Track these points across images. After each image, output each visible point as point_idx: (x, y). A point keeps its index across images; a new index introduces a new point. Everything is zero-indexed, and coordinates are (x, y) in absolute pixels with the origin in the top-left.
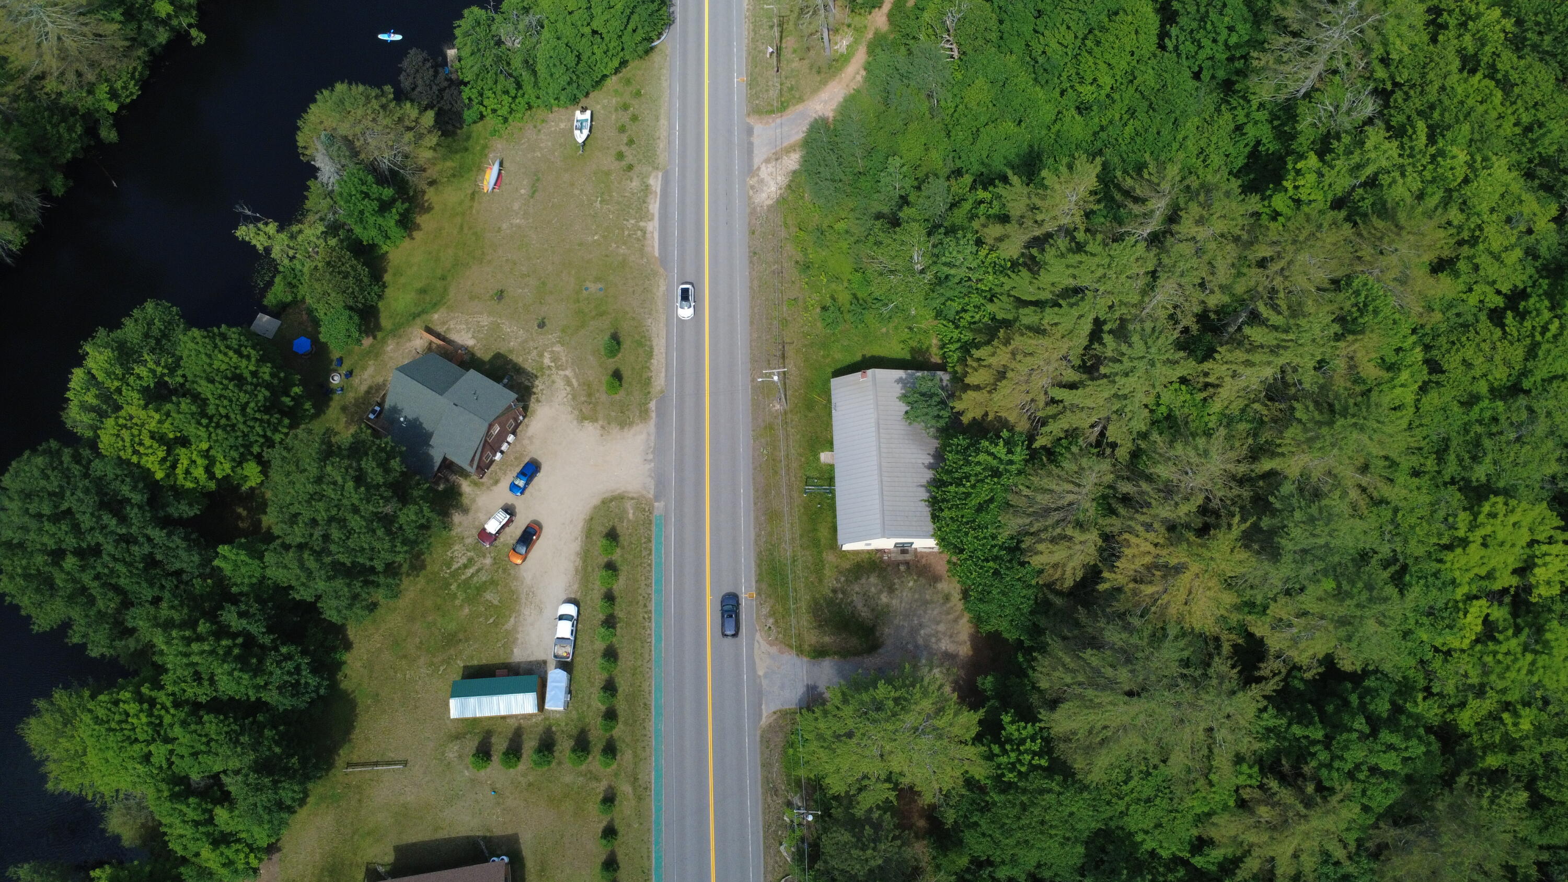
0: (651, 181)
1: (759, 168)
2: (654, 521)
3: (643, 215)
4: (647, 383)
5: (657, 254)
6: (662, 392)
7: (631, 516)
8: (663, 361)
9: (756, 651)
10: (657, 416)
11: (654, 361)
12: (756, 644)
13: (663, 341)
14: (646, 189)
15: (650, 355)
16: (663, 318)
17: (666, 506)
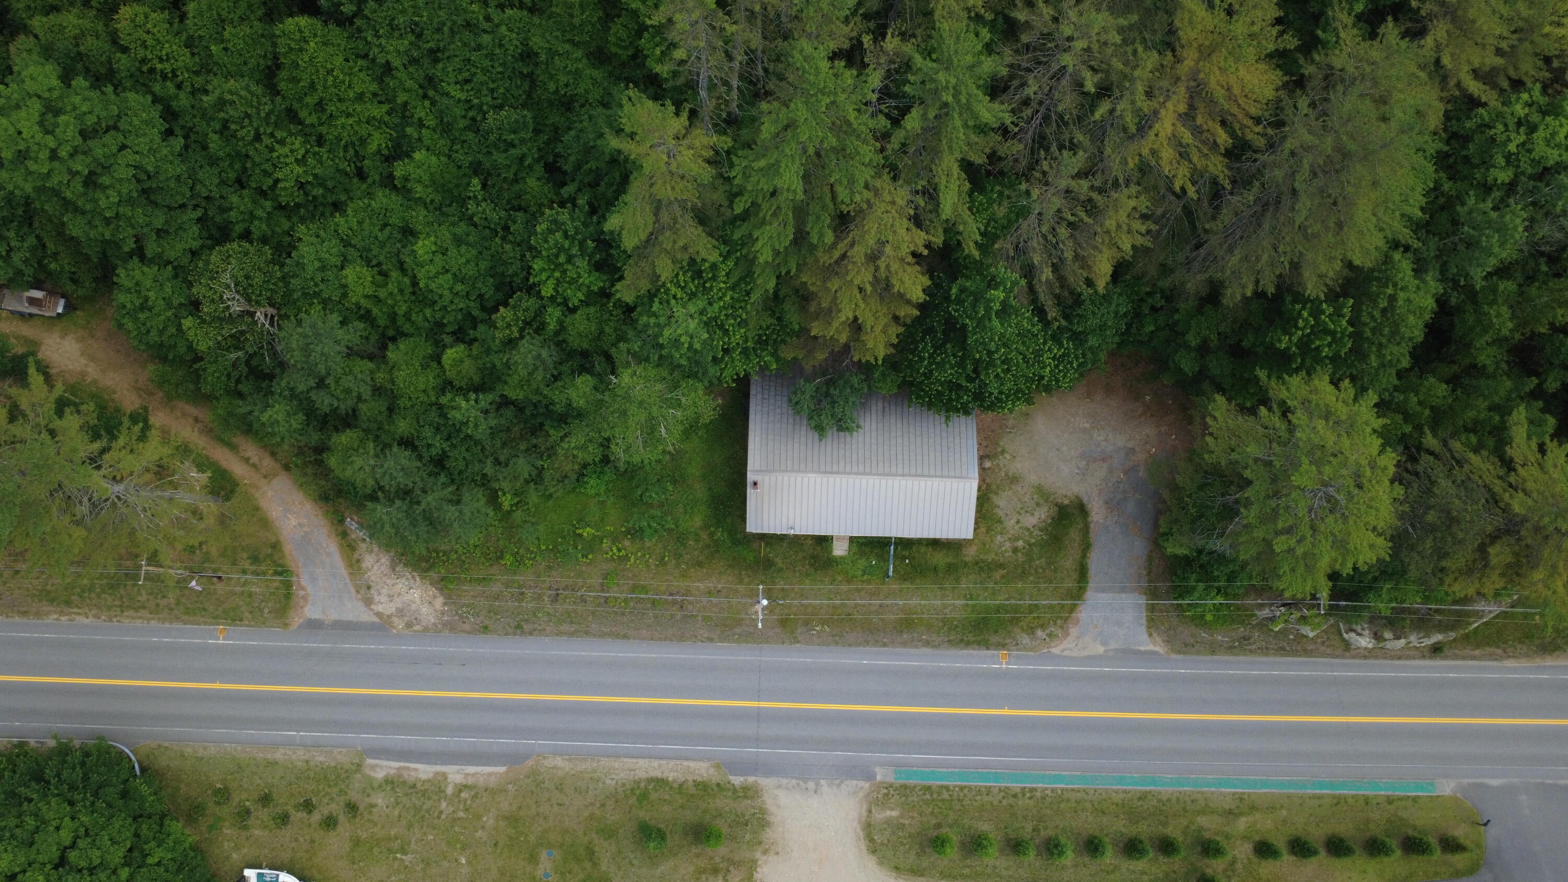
0: (380, 775)
1: (379, 615)
2: (902, 782)
3: (436, 787)
4: (703, 787)
5: (502, 769)
6: (718, 766)
7: (894, 814)
8: (672, 763)
9: (1074, 654)
10: (754, 772)
11: (671, 777)
12: (1066, 653)
13: (641, 762)
14: (391, 782)
15: (660, 782)
16: (604, 762)
17: (882, 765)
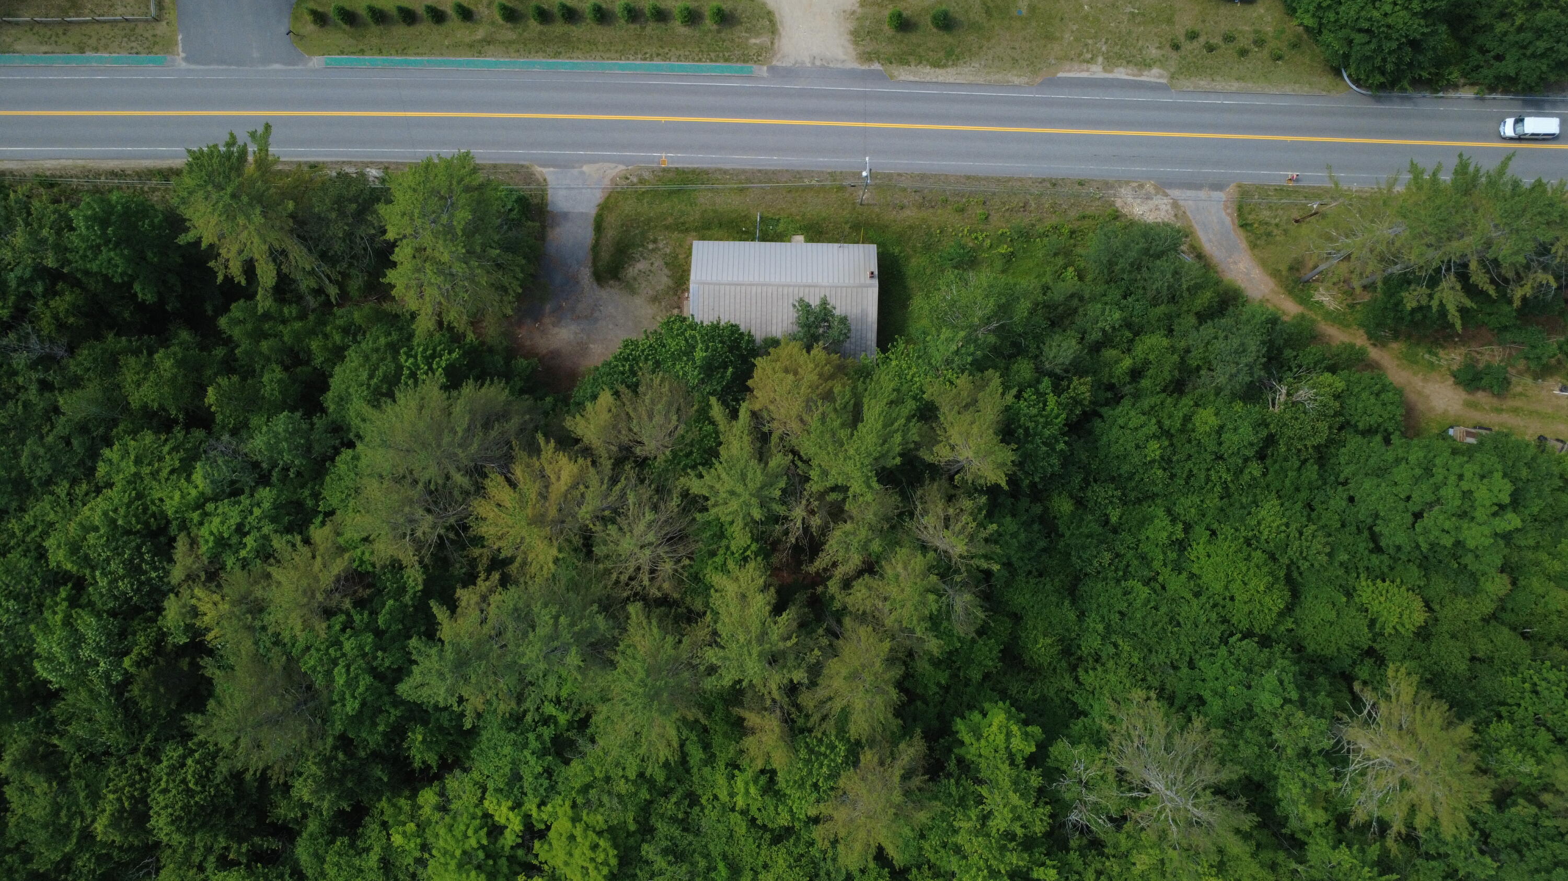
0: (1155, 71)
1: (1166, 195)
2: (748, 65)
3: (1111, 61)
4: (902, 60)
5: (1060, 75)
6: (892, 77)
7: (753, 41)
8: (928, 79)
9: (607, 165)
10: (864, 71)
11: (928, 69)
12: (613, 165)
13: (952, 80)
14: (1146, 65)
15: (936, 65)
16: (981, 81)
17: (763, 78)
